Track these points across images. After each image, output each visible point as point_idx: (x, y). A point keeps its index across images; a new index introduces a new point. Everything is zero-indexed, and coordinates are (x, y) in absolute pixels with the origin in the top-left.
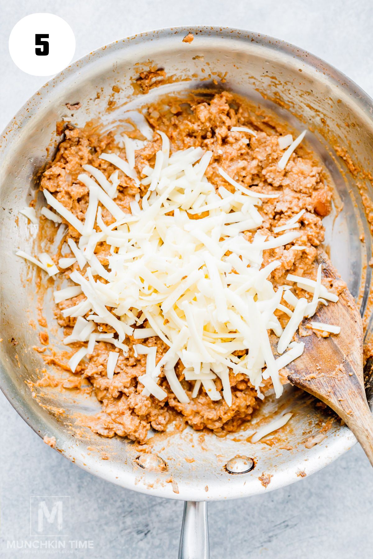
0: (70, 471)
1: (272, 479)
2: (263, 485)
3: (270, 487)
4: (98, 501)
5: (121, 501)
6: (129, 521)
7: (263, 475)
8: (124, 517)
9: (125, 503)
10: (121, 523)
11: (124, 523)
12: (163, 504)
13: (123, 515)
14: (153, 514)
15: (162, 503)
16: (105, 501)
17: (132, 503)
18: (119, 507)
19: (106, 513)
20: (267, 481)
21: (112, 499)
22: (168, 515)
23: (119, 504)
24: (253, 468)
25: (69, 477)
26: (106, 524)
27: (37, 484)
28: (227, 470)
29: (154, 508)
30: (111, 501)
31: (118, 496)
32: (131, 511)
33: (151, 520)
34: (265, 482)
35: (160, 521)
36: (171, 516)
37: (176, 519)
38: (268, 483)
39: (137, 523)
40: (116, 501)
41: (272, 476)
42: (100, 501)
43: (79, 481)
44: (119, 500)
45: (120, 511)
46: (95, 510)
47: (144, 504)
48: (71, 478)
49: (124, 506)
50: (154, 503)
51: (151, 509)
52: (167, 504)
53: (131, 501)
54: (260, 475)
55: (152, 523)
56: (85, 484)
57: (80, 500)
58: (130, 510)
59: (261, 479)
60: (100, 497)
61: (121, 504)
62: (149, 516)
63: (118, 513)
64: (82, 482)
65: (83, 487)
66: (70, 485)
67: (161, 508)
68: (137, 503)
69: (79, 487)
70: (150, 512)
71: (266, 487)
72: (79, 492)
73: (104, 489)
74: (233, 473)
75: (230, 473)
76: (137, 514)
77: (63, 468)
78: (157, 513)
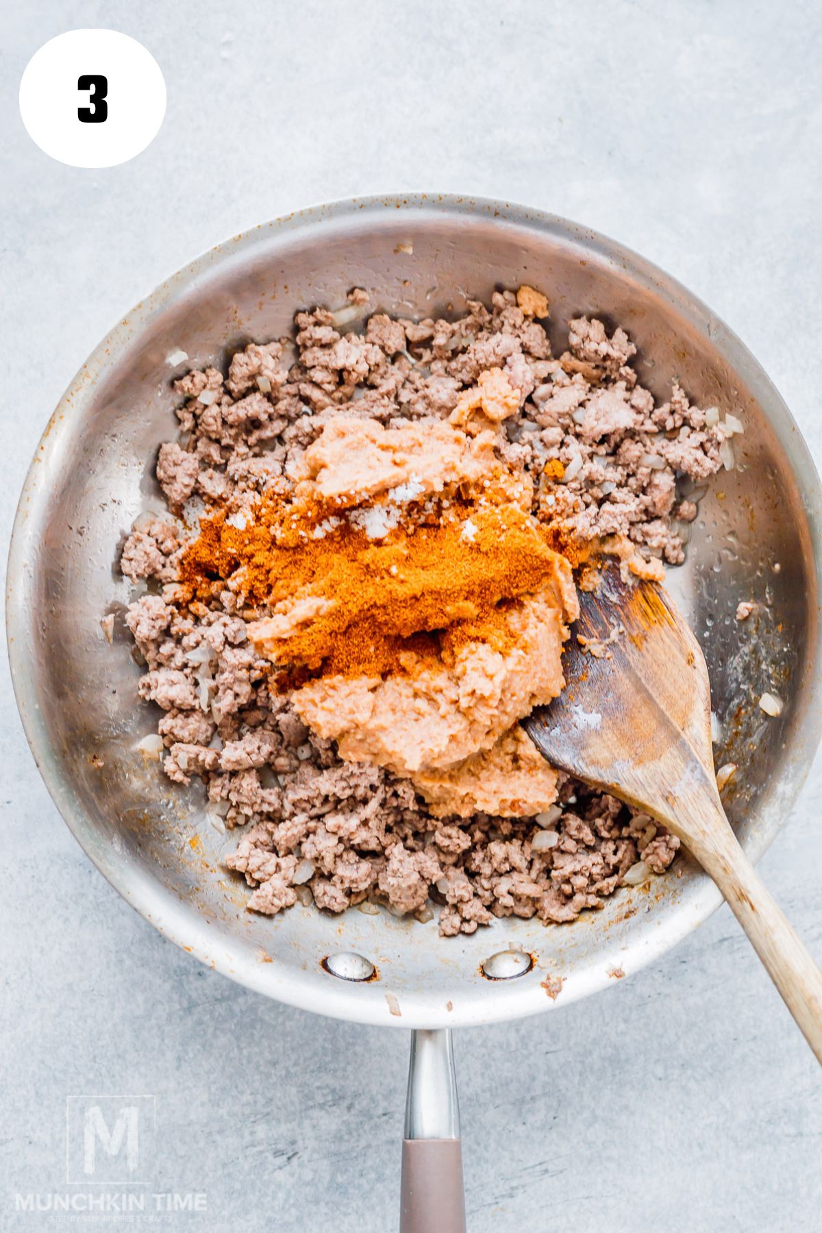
0: (167, 1029)
1: (565, 985)
2: (549, 995)
3: (564, 998)
4: (209, 1088)
5: (252, 1094)
6: (261, 1131)
7: (548, 979)
8: (254, 1122)
9: (259, 1097)
10: (246, 1133)
11: (252, 1133)
12: (326, 1107)
13: (252, 1119)
14: (307, 1123)
15: (324, 1104)
16: (223, 1089)
17: (271, 1100)
18: (248, 1104)
19: (223, 1112)
20: (556, 988)
21: (236, 1087)
22: (334, 1127)
23: (247, 1097)
24: (530, 967)
25: (163, 1040)
26: (221, 1132)
27: (103, 1047)
28: (484, 974)
29: (310, 1112)
30: (234, 1092)
31: (247, 1083)
32: (268, 1114)
33: (302, 1134)
34: (552, 990)
35: (317, 1138)
36: (340, 1130)
37: (346, 1137)
38: (558, 992)
39: (276, 1136)
40: (242, 1093)
41: (565, 979)
42: (213, 1089)
43: (180, 1048)
44: (249, 1092)
45: (247, 1111)
46: (203, 1104)
47: (292, 1103)
48: (166, 1041)
49: (255, 1102)
50: (311, 1103)
51: (303, 1114)
52: (334, 1108)
53: (269, 1095)
54: (544, 979)
55: (303, 1139)
56: (191, 1055)
57: (179, 1083)
58: (265, 1111)
59: (545, 986)
60: (214, 1083)
61: (250, 1098)
62: (300, 1125)
63: (243, 1115)
64: (186, 1052)
65: (185, 1061)
66: (164, 1055)
67: (323, 1113)
68: (280, 1099)
69: (179, 1059)
70: (301, 1118)
71: (554, 998)
72: (178, 1068)
73: (223, 1069)
74: (495, 979)
75: (490, 978)
76: (279, 1121)
77: (153, 1021)
78: (315, 1122)
